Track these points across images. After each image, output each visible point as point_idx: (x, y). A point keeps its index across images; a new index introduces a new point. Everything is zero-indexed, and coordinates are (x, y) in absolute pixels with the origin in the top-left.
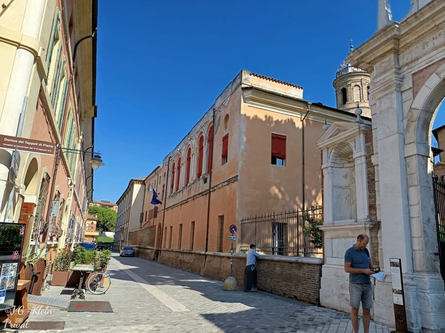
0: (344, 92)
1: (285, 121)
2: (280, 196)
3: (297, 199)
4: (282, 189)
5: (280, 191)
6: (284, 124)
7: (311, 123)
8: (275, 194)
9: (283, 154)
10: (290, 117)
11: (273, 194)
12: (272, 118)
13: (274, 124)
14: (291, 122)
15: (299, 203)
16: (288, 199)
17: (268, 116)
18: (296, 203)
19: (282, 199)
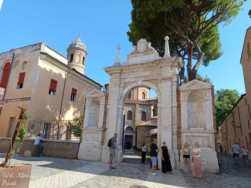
0: (72, 56)
1: (58, 74)
2: (50, 110)
3: (58, 112)
4: (52, 107)
5: (51, 107)
6: (57, 75)
7: (69, 77)
8: (48, 109)
9: (55, 90)
10: (60, 72)
11: (47, 109)
12: (52, 71)
13: (53, 74)
14: (60, 75)
15: (58, 114)
16: (53, 112)
17: (51, 70)
18: (57, 114)
19: (51, 112)
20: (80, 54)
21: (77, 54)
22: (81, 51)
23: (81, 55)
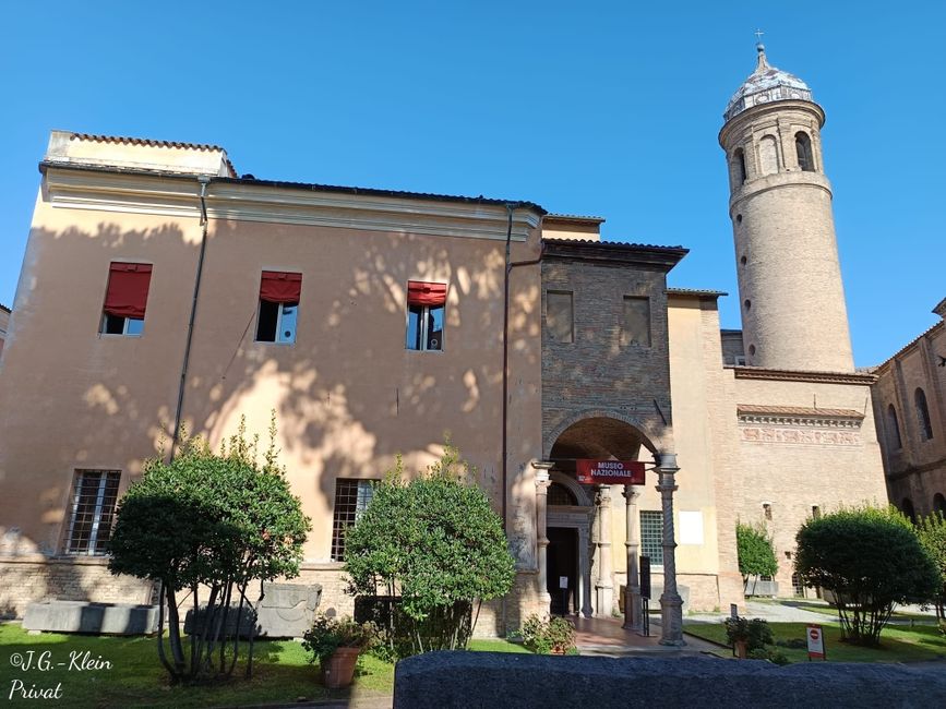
1: (155, 231)
2: (112, 407)
3: (163, 412)
4: (122, 391)
5: (114, 395)
6: (150, 238)
7: (233, 226)
8: (98, 405)
9: (139, 307)
11: (93, 404)
12: (118, 228)
13: (121, 240)
15: (165, 420)
16: (134, 414)
17: (106, 225)
18: (158, 424)
19: (118, 414)
20: (772, 131)
21: (757, 136)
22: (773, 116)
23: (779, 131)
